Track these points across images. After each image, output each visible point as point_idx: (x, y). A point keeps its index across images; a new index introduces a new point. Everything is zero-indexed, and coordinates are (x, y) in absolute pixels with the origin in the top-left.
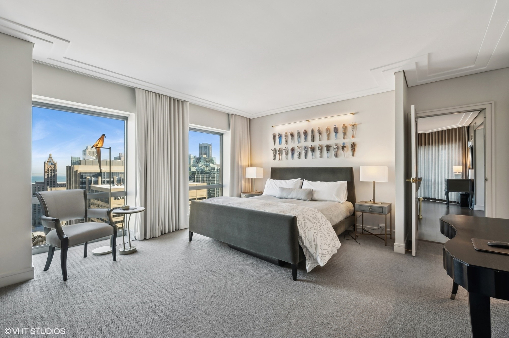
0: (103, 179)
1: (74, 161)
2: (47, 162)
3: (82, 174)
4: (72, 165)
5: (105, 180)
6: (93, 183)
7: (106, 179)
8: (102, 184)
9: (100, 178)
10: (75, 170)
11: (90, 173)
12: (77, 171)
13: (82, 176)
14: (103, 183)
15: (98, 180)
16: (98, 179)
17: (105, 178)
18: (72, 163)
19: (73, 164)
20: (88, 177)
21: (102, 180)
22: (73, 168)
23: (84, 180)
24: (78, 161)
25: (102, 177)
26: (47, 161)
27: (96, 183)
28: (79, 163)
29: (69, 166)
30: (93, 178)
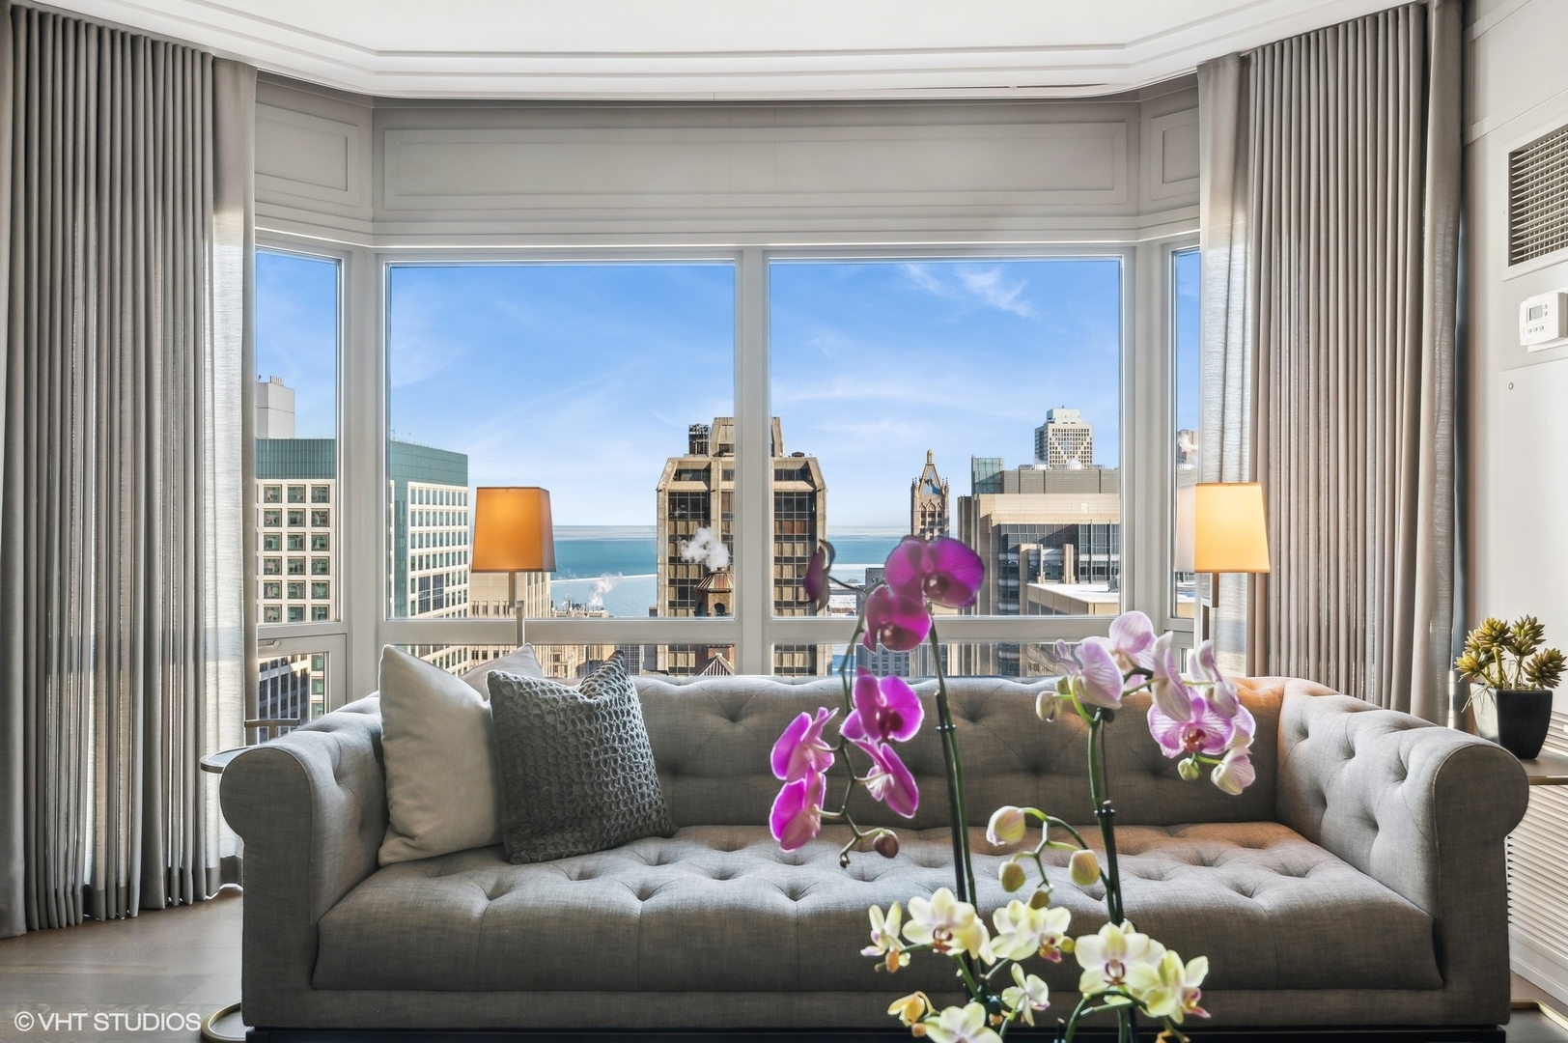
0: (1083, 558)
1: (983, 478)
2: (919, 483)
3: (1003, 534)
4: (974, 492)
5: (1089, 563)
6: (1043, 573)
7: (1095, 558)
8: (1077, 579)
9: (1069, 548)
10: (983, 513)
11: (1032, 528)
12: (987, 518)
13: (1002, 538)
14: (1082, 572)
15: (1063, 562)
16: (1063, 554)
17: (1089, 553)
18: (974, 485)
19: (977, 487)
20: (1024, 547)
21: (1076, 562)
22: (977, 503)
23: (1011, 557)
24: (993, 477)
25: (1076, 547)
26: (921, 480)
27: (1056, 573)
28: (996, 484)
29: (965, 497)
30: (1044, 552)
